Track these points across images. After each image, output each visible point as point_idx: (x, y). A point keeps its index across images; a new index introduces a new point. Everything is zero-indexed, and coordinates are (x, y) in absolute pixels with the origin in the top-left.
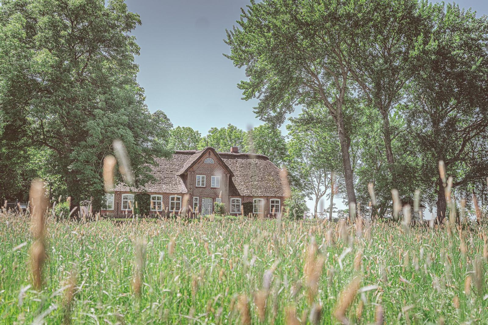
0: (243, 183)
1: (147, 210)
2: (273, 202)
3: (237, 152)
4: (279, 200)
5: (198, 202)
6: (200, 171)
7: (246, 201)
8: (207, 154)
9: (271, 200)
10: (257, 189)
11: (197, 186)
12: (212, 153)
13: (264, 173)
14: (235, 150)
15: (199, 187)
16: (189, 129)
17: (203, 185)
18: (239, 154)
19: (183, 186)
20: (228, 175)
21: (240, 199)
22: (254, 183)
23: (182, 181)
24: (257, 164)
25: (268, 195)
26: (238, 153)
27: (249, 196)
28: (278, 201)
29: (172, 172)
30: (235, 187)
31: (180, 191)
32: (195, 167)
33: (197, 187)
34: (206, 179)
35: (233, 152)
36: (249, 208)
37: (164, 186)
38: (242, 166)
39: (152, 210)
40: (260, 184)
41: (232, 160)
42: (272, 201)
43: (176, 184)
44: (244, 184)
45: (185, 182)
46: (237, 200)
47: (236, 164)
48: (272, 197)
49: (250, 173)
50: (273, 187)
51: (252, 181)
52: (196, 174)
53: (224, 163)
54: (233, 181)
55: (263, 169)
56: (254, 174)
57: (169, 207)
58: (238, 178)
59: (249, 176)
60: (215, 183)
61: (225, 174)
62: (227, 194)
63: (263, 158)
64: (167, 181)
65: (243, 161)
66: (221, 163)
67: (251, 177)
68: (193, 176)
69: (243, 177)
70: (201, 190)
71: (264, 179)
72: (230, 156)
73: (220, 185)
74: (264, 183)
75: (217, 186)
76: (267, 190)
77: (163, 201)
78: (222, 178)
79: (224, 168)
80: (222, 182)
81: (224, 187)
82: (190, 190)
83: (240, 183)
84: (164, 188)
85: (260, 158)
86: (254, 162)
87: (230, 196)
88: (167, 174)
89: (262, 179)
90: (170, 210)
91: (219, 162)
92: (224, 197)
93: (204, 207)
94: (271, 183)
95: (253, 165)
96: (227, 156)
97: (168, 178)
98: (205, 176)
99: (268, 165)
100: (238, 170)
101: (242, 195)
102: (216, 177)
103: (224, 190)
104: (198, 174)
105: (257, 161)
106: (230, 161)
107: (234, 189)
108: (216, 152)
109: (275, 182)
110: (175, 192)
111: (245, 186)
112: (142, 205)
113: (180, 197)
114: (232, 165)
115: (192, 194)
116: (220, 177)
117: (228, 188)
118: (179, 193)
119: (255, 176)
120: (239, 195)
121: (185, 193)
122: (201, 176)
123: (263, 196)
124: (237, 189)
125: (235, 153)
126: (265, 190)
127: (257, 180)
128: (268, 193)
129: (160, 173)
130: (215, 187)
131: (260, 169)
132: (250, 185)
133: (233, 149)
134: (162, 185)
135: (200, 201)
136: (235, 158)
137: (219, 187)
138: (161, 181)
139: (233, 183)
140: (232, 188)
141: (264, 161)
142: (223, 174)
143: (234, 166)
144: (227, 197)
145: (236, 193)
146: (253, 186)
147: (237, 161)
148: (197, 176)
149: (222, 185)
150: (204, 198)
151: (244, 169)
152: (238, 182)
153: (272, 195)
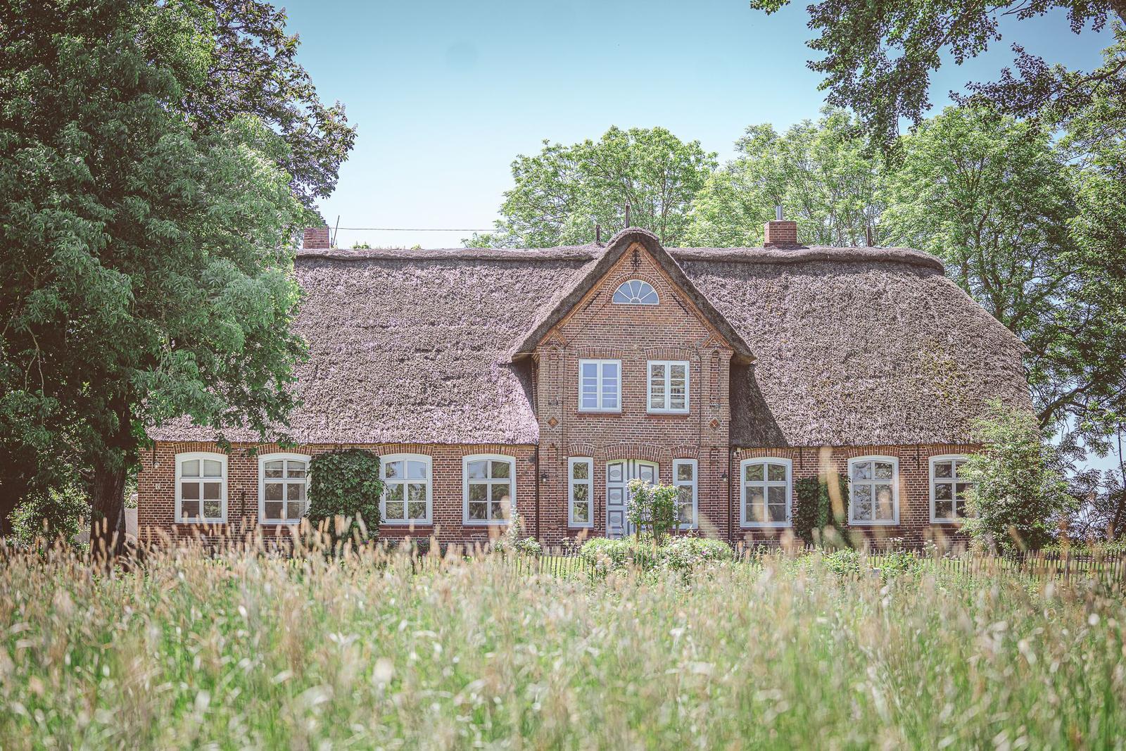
0: (803, 389)
1: (368, 521)
2: (943, 470)
3: (793, 245)
5: (590, 481)
6: (594, 339)
7: (813, 470)
8: (627, 262)
9: (933, 460)
10: (869, 411)
11: (581, 408)
13: (910, 338)
14: (785, 235)
15: (590, 415)
16: (662, 138)
17: (609, 402)
18: (801, 252)
19: (524, 410)
20: (727, 356)
21: (787, 462)
22: (855, 386)
23: (519, 389)
24: (879, 294)
25: (919, 437)
26: (800, 246)
29: (479, 348)
30: (763, 406)
31: (509, 435)
32: (571, 324)
33: (581, 415)
34: (624, 376)
35: (775, 243)
37: (438, 413)
38: (806, 307)
39: (390, 522)
40: (884, 387)
41: (762, 282)
42: (937, 466)
43: (493, 403)
44: (809, 394)
45: (531, 393)
46: (773, 467)
47: (782, 299)
48: (937, 448)
49: (844, 337)
50: (947, 401)
51: (848, 378)
52: (579, 357)
53: (700, 301)
54: (758, 381)
55: (908, 316)
56: (863, 343)
57: (460, 505)
58: (782, 367)
59: (836, 352)
60: (668, 394)
61: (711, 350)
62: (722, 440)
63: (913, 265)
64: (456, 390)
65: (817, 284)
66: (689, 301)
67: (846, 359)
68: (561, 364)
69: (808, 361)
70: (601, 426)
71: (906, 366)
72: (756, 263)
73: (691, 399)
74: (907, 383)
75: (673, 406)
76: (915, 414)
77: (434, 480)
78: (697, 369)
79: (706, 322)
80: (697, 385)
81: (707, 410)
82: (553, 426)
83: (789, 388)
84: (439, 424)
85: (902, 266)
86: (866, 287)
87: (739, 450)
88: (457, 359)
89: (896, 365)
90: (467, 521)
91: (679, 295)
92: (705, 453)
93: (619, 501)
94: (939, 381)
95: (859, 303)
96: (740, 266)
97: (459, 378)
98: (618, 363)
99: (936, 296)
100: (785, 330)
101: (792, 443)
102: (668, 365)
103: (707, 424)
104: (588, 357)
105: (882, 279)
106: (756, 286)
107: (760, 416)
108: (664, 252)
109: (959, 377)
110: (485, 441)
111: (812, 401)
112: (341, 500)
113: (511, 460)
114: (759, 307)
115: (559, 445)
116: (686, 364)
117: (724, 414)
118: (500, 442)
119: (866, 350)
120: (779, 443)
121: (531, 445)
122: (600, 363)
123: (891, 442)
124: (775, 414)
125: (783, 248)
126: (907, 418)
127: (871, 372)
128: (921, 429)
129: (426, 358)
130: (668, 409)
131: (894, 318)
132: (839, 396)
133: (771, 229)
134: (430, 410)
135: (600, 476)
136: (780, 274)
137: (686, 410)
138: (425, 392)
139: (758, 391)
140: (751, 414)
141: (917, 279)
142: (702, 352)
143: (771, 312)
144: (724, 453)
145: (767, 433)
146: (849, 400)
147: (786, 287)
148: (581, 366)
149: (697, 401)
150: (621, 461)
151: (818, 321)
152: (780, 383)
153: (935, 440)
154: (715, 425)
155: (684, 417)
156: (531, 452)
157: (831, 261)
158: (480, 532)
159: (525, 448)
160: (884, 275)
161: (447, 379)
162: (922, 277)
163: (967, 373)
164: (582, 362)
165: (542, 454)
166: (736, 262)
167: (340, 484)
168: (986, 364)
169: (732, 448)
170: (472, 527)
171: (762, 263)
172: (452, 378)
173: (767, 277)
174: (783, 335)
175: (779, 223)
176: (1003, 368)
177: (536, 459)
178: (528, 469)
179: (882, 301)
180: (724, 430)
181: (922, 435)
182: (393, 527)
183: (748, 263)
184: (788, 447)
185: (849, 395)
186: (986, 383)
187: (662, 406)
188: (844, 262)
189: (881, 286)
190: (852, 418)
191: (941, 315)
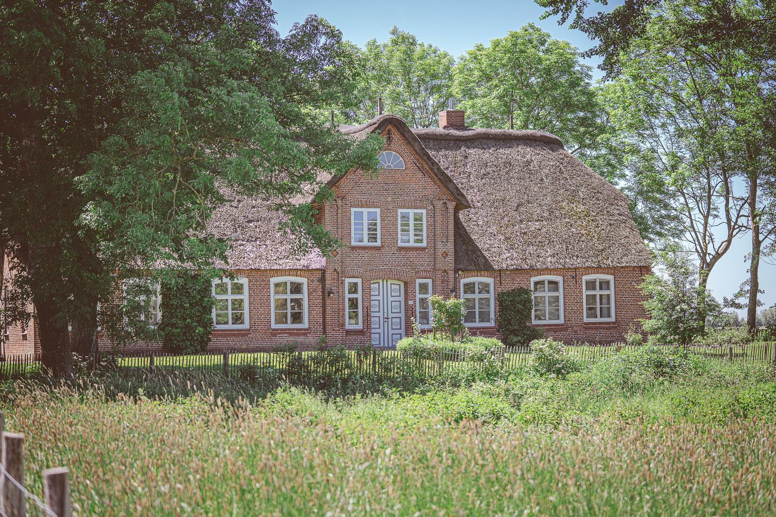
0: (494, 229)
1: (205, 327)
2: (591, 285)
3: (461, 127)
4: (610, 278)
5: (359, 296)
6: (362, 193)
7: (509, 286)
8: (383, 138)
9: (586, 278)
10: (541, 245)
11: (353, 243)
12: (396, 136)
13: (555, 194)
14: (457, 120)
15: (360, 248)
17: (373, 238)
18: (471, 133)
20: (451, 206)
21: (490, 281)
22: (527, 227)
24: (528, 163)
25: (578, 262)
26: (466, 129)
27: (518, 271)
28: (608, 283)
30: (471, 241)
31: (303, 262)
32: (345, 183)
33: (354, 248)
34: (382, 220)
35: (450, 125)
36: (520, 307)
37: (249, 247)
38: (483, 171)
39: (219, 327)
40: (546, 227)
42: (587, 282)
43: (287, 239)
44: (499, 232)
46: (481, 284)
47: (465, 165)
48: (588, 270)
49: (512, 193)
50: (589, 237)
51: (521, 221)
52: (351, 206)
53: (435, 167)
54: (463, 224)
55: (550, 178)
56: (526, 197)
57: (269, 314)
58: (477, 213)
59: (509, 203)
60: (412, 232)
61: (442, 202)
62: (451, 265)
63: (545, 142)
64: (258, 230)
65: (487, 155)
66: (426, 167)
67: (517, 207)
68: (339, 211)
69: (493, 209)
70: (367, 255)
71: (557, 213)
72: (442, 140)
73: (428, 237)
74: (560, 225)
75: (417, 241)
76: (571, 247)
77: (250, 296)
78: (432, 215)
79: (438, 182)
80: (432, 226)
81: (439, 245)
82: (335, 256)
83: (485, 228)
84: (252, 255)
85: (538, 143)
86: (519, 158)
87: (460, 272)
88: (254, 207)
89: (551, 212)
90: (274, 326)
91: (419, 163)
92: (439, 275)
93: (377, 310)
94: (581, 224)
95: (517, 169)
96: (431, 142)
97: (258, 221)
98: (378, 210)
99: (565, 164)
100: (472, 188)
101: (496, 267)
102: (411, 212)
103: (440, 254)
104: (357, 206)
105: (528, 152)
106: (446, 156)
107: (470, 248)
108: (411, 132)
109: (592, 220)
110: (288, 268)
111: (503, 238)
112: (188, 312)
113: (303, 280)
114: (451, 171)
115: (339, 270)
116: (424, 211)
117: (450, 246)
118: (298, 268)
119: (529, 202)
120: (485, 267)
121: (319, 269)
122: (365, 211)
123: (560, 266)
124: (480, 247)
125: (457, 129)
126: (567, 249)
127: (535, 217)
128: (577, 257)
129: (231, 206)
130: (412, 244)
131: (542, 180)
132: (519, 234)
133: (448, 116)
134: (243, 245)
135: (367, 291)
136: (460, 148)
137: (424, 244)
138: (236, 232)
139: (465, 230)
140: (464, 247)
141: (551, 152)
142: (435, 203)
143: (460, 174)
144: (451, 274)
145: (478, 261)
146: (526, 237)
147: (466, 157)
148: (352, 213)
149: (433, 238)
150: (378, 281)
151: (493, 181)
152: (478, 225)
153: (587, 264)
154: (445, 255)
155: (423, 249)
156: (319, 275)
157: (492, 139)
158: (284, 333)
159: (314, 272)
160: (528, 149)
161: (250, 221)
162: (553, 151)
163: (597, 218)
164: (353, 210)
165: (328, 276)
166: (429, 139)
167: (187, 301)
168: (608, 212)
169: (456, 271)
170: (278, 330)
171: (446, 140)
172: (253, 221)
173: (452, 150)
174: (471, 191)
175: (453, 112)
176: (619, 214)
177: (323, 280)
178: (317, 287)
179: (531, 168)
180: (451, 258)
181: (578, 261)
182: (222, 331)
183: (437, 139)
184: (494, 270)
185: (525, 233)
186: (611, 225)
187: (409, 242)
188: (501, 139)
189: (528, 157)
190: (531, 249)
191: (572, 178)
